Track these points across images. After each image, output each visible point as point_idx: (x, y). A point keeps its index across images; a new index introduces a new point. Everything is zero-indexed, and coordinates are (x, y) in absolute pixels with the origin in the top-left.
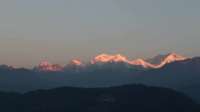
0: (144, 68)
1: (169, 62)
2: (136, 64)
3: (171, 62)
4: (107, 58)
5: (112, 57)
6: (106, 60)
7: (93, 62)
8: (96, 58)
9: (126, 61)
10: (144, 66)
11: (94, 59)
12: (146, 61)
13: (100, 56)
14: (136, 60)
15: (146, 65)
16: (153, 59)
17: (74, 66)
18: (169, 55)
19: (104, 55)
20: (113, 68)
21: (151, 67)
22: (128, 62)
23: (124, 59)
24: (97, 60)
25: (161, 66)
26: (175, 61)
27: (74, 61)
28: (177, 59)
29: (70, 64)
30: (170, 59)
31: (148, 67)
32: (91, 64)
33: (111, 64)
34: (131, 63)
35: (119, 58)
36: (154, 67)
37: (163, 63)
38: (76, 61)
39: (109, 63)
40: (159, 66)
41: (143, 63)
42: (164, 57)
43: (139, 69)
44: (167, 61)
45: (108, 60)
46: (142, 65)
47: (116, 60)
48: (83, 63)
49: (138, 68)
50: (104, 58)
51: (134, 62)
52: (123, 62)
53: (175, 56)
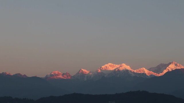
0: (147, 76)
1: (171, 70)
2: (140, 72)
3: (173, 71)
4: (113, 67)
5: (117, 66)
6: (111, 69)
7: (100, 71)
8: (103, 67)
9: (131, 70)
10: (147, 74)
11: (101, 68)
12: (150, 70)
13: (107, 65)
14: (139, 69)
15: (149, 73)
16: (156, 67)
17: (83, 75)
18: (170, 63)
19: (110, 64)
20: (118, 76)
21: (154, 75)
22: (133, 70)
23: (128, 68)
24: (104, 69)
25: (164, 74)
26: (176, 70)
27: (83, 70)
28: (178, 68)
29: (78, 73)
30: (172, 67)
31: (151, 75)
32: (98, 73)
33: (116, 72)
34: (135, 71)
35: (124, 67)
36: (156, 75)
37: (165, 71)
38: (85, 70)
39: (114, 71)
40: (161, 74)
41: (146, 72)
42: (166, 66)
43: (143, 77)
44: (169, 70)
45: (114, 69)
46: (145, 73)
47: (121, 69)
48: (90, 72)
49: (141, 76)
50: (110, 67)
51: (138, 70)
52: (127, 71)
53: (176, 65)
